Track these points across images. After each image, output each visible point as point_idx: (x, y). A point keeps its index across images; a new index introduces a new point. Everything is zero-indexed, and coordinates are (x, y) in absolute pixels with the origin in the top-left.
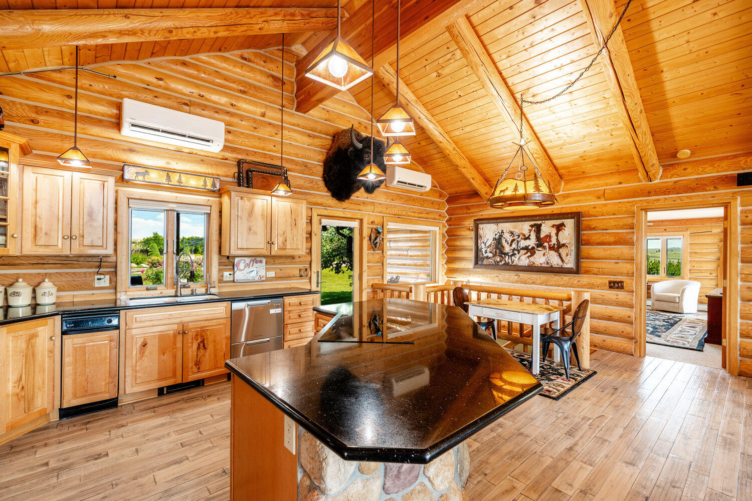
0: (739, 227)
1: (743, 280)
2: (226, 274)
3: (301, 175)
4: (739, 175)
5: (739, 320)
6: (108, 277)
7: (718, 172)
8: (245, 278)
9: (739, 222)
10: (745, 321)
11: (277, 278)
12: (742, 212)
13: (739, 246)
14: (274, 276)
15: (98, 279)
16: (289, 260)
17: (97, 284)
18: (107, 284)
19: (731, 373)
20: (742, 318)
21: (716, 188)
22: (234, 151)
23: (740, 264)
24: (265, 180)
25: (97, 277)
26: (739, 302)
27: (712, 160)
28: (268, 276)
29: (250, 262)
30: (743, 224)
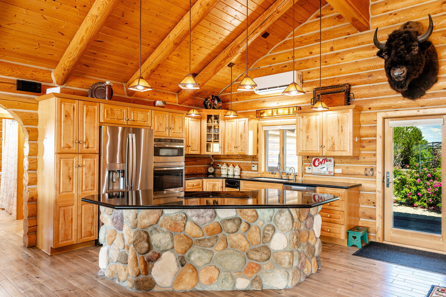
2: (307, 168)
3: (368, 85)
6: (256, 165)
8: (319, 172)
11: (343, 174)
14: (341, 172)
15: (253, 166)
16: (355, 160)
17: (253, 169)
18: (256, 169)
22: (312, 84)
24: (329, 99)
25: (253, 165)
28: (336, 172)
29: (323, 161)
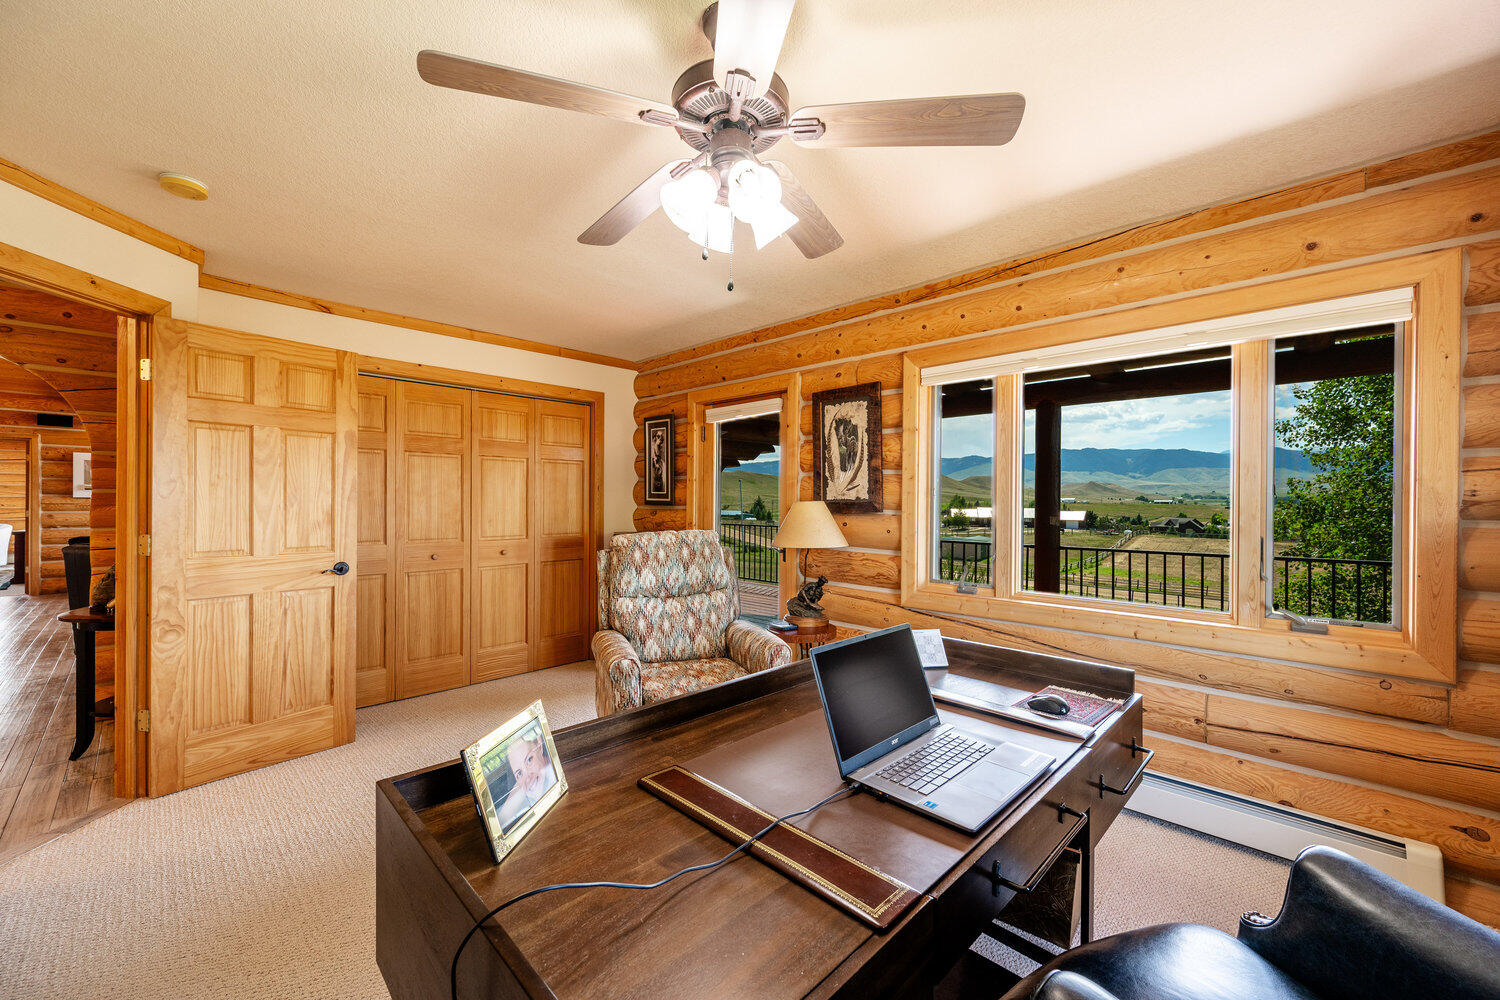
0: (40, 462)
1: (43, 509)
4: (39, 414)
5: (40, 546)
7: (18, 407)
9: (39, 457)
10: (45, 546)
12: (43, 448)
13: (40, 479)
19: (33, 594)
20: (43, 543)
21: (16, 423)
23: (41, 495)
26: (41, 529)
27: (11, 395)
30: (43, 459)
